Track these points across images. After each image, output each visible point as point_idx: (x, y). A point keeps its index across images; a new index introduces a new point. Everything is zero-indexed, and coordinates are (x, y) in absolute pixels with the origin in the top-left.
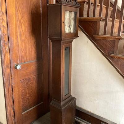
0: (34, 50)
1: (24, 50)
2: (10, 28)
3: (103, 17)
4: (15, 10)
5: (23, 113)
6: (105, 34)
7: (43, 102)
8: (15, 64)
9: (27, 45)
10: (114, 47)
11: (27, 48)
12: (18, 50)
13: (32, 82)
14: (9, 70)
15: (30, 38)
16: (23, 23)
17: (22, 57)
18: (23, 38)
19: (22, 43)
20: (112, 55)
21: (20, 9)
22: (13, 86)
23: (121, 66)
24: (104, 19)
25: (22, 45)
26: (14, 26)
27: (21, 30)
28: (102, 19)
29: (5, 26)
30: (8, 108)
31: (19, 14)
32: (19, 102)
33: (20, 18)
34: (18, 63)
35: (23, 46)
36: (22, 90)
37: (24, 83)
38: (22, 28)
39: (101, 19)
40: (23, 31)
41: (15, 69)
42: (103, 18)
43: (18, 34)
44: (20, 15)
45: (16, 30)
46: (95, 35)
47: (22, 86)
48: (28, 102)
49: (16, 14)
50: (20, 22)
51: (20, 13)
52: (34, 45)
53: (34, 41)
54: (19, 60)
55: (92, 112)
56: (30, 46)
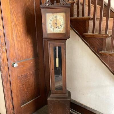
0: (30, 49)
1: (20, 49)
2: (6, 31)
3: (91, 17)
4: (10, 14)
5: (21, 107)
6: (93, 32)
7: (40, 96)
8: (12, 62)
9: (23, 45)
11: (23, 47)
12: (15, 50)
13: (28, 78)
14: (6, 68)
15: (26, 39)
16: (18, 25)
17: (19, 56)
18: (18, 39)
19: (18, 43)
21: (15, 14)
22: (11, 83)
23: (109, 62)
24: (92, 19)
26: (10, 28)
27: (17, 32)
29: (1, 29)
30: (8, 102)
31: (14, 17)
32: (17, 96)
33: (15, 21)
34: (15, 61)
35: (19, 46)
36: (19, 86)
37: (22, 79)
38: (17, 29)
41: (13, 67)
43: (14, 35)
44: (15, 19)
45: (12, 32)
46: (84, 34)
47: (19, 82)
48: (26, 96)
49: (11, 18)
50: (15, 24)
52: (30, 45)
54: (16, 59)
55: (85, 104)
56: (26, 46)
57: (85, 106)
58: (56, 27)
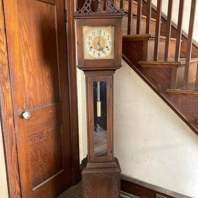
0: (48, 87)
1: (32, 88)
2: (11, 54)
3: (152, 34)
4: (18, 26)
5: (34, 189)
6: (155, 60)
7: (63, 170)
8: (20, 110)
9: (37, 80)
10: (170, 79)
11: (38, 84)
12: (24, 88)
13: (45, 138)
14: (11, 120)
15: (42, 70)
16: (30, 46)
17: (30, 99)
18: (30, 70)
19: (29, 77)
20: (168, 90)
21: (26, 26)
22: (18, 147)
24: (153, 38)
25: (30, 80)
26: (17, 52)
27: (28, 58)
28: (150, 37)
29: (4, 51)
30: (12, 181)
31: (24, 31)
32: (27, 171)
33: (26, 38)
34: (25, 108)
35: (32, 81)
36: (31, 152)
37: (35, 140)
38: (29, 53)
39: (148, 38)
40: (30, 58)
41: (21, 119)
42: (152, 36)
43: (23, 62)
44: (25, 34)
45: (20, 57)
46: (140, 62)
47: (31, 145)
48: (41, 171)
49: (19, 32)
50: (26, 44)
51: (26, 31)
52: (48, 81)
53: (47, 74)
54: (26, 104)
56: (41, 82)
57: (141, 182)
58: (99, 50)
